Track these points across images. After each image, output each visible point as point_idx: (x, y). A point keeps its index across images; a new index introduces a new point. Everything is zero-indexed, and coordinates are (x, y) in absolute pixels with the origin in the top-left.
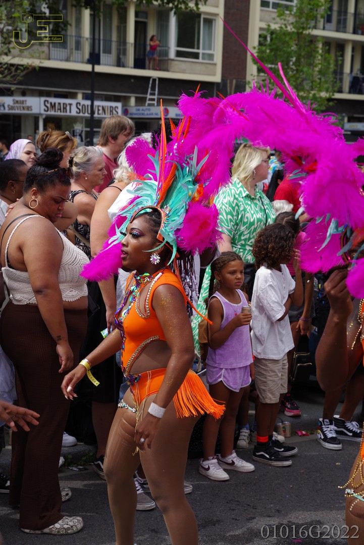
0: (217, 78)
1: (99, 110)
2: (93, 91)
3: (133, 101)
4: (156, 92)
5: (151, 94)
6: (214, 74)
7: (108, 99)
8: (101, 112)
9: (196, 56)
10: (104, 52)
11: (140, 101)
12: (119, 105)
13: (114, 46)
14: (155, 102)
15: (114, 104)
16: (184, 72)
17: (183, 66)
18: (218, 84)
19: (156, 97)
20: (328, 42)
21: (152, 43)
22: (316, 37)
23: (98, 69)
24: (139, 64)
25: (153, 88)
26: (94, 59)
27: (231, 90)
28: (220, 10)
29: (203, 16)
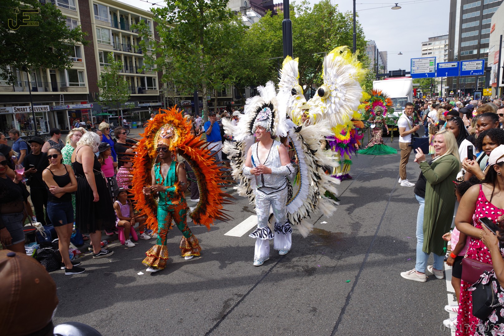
0: (87, 92)
1: (39, 109)
3: (54, 104)
4: (63, 100)
5: (61, 101)
7: (44, 104)
8: (40, 110)
9: (78, 85)
10: (39, 87)
11: (57, 103)
12: (48, 106)
13: (43, 84)
14: (63, 104)
15: (46, 106)
16: (74, 91)
17: (73, 89)
18: (88, 94)
19: (63, 102)
20: (128, 77)
22: (123, 75)
23: (33, 93)
24: (55, 89)
25: (62, 98)
26: (35, 89)
27: (94, 96)
28: (85, 68)
29: (78, 71)
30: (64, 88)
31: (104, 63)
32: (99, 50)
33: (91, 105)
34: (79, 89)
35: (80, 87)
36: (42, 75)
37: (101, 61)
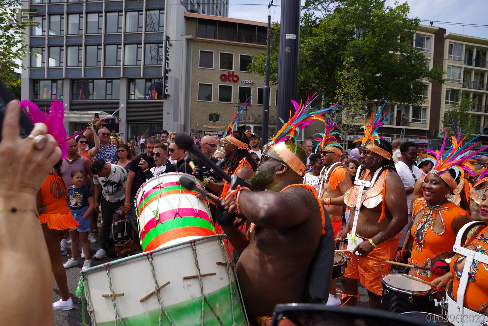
2: (381, 133)
3: (395, 137)
4: (404, 134)
5: (402, 134)
6: (426, 127)
7: (386, 136)
9: (419, 121)
12: (390, 138)
13: (389, 118)
14: (404, 137)
15: (388, 138)
16: (414, 126)
17: (414, 124)
18: (428, 130)
19: (404, 135)
20: (473, 115)
21: (403, 117)
22: (468, 114)
24: (398, 124)
25: (403, 132)
27: (433, 133)
28: (429, 105)
29: (422, 108)
30: (406, 123)
31: (449, 101)
32: (447, 88)
33: (429, 141)
34: (420, 125)
35: (421, 122)
36: (390, 110)
37: (447, 99)
